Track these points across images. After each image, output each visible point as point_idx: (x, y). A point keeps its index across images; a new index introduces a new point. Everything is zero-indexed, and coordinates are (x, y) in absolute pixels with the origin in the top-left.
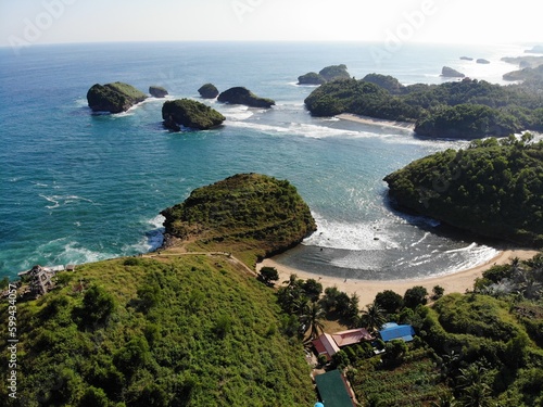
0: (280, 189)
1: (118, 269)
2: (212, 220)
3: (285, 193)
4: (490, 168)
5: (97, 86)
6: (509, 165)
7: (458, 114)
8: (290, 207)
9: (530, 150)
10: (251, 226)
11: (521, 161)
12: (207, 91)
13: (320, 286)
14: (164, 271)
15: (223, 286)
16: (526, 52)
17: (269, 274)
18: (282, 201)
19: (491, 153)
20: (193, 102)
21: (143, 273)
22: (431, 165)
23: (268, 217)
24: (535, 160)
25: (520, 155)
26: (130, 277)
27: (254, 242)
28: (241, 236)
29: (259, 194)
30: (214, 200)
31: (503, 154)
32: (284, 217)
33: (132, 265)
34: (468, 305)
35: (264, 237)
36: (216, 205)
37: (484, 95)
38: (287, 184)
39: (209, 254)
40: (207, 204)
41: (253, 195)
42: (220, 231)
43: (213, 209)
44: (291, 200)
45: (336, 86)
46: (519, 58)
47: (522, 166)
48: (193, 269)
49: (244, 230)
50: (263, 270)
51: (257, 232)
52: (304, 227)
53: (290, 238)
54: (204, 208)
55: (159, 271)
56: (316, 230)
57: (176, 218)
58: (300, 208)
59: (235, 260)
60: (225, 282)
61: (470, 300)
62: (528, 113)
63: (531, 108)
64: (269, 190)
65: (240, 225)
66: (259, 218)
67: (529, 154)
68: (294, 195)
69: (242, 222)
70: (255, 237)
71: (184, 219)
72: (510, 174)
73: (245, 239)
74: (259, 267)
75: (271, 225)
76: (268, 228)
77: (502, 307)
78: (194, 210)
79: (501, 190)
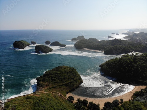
0: (72, 70)
1: (24, 101)
2: (52, 81)
3: (73, 71)
4: (129, 63)
5: (16, 41)
6: (134, 62)
7: (115, 48)
8: (75, 76)
9: (138, 57)
10: (64, 82)
11: (136, 60)
12: (47, 43)
13: (87, 101)
14: (39, 101)
15: (58, 104)
16: (128, 31)
17: (71, 98)
18: (73, 74)
19: (128, 58)
20: (44, 46)
21: (33, 102)
22: (112, 62)
23: (69, 79)
24: (140, 60)
25: (136, 59)
26: (29, 104)
27: (65, 87)
28: (61, 86)
29: (66, 72)
30: (52, 75)
31: (132, 59)
32: (73, 79)
33: (29, 99)
34: (132, 105)
35: (68, 86)
36: (53, 76)
37: (120, 43)
38: (73, 68)
39: (52, 92)
40: (50, 76)
41: (64, 72)
42: (55, 84)
43: (52, 77)
44: (75, 73)
45: (82, 41)
46: (126, 33)
47: (137, 62)
48: (48, 99)
49: (62, 84)
50: (69, 97)
51: (66, 84)
52: (79, 82)
53: (76, 86)
54: (49, 77)
55: (38, 101)
56: (83, 82)
57: (41, 81)
58: (78, 76)
59: (60, 94)
60: (58, 103)
61: (133, 103)
62: (132, 47)
63: (133, 45)
64: (69, 71)
65: (60, 82)
66: (66, 79)
67: (138, 58)
68: (76, 72)
69: (61, 81)
70: (65, 86)
71: (43, 81)
72: (134, 64)
73: (62, 87)
74: (68, 96)
75: (70, 81)
76: (69, 83)
77: (142, 105)
78: (46, 78)
79: (133, 69)
